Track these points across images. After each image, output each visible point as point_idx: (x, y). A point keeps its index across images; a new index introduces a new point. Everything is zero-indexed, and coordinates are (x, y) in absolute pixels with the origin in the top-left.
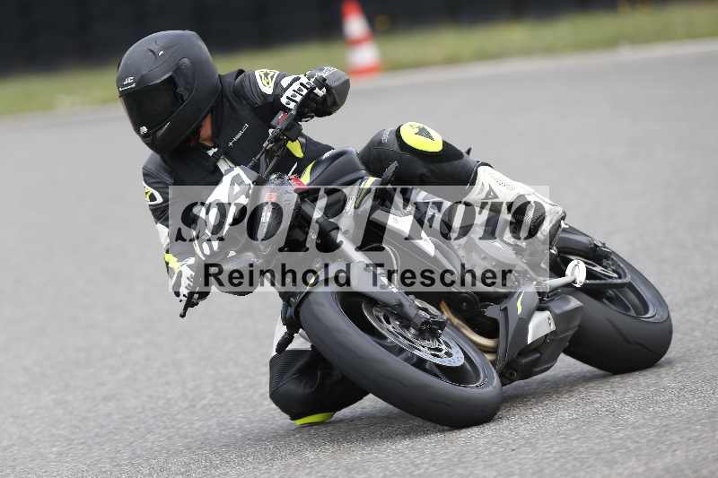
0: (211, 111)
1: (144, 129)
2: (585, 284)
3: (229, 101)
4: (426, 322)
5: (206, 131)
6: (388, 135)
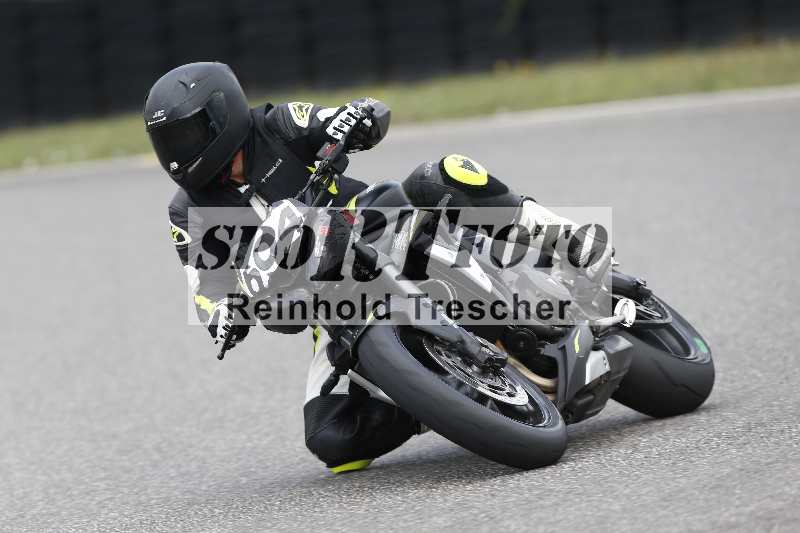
0: (243, 147)
1: (174, 165)
2: (634, 324)
3: (261, 136)
5: (238, 167)
6: (430, 168)
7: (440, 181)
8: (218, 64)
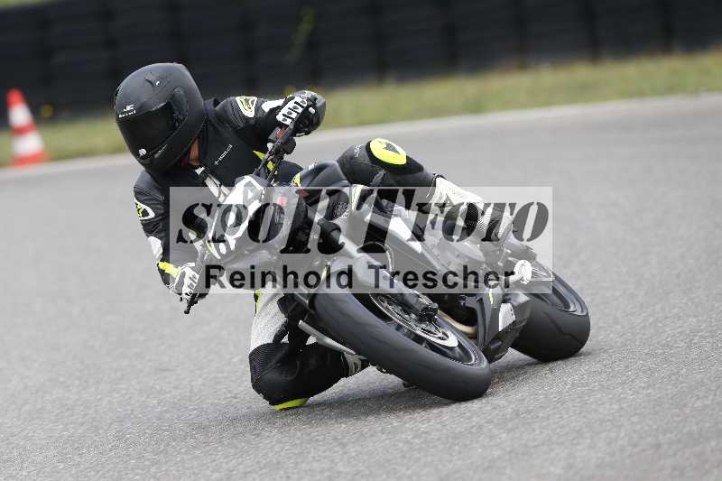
0: (198, 137)
1: (143, 152)
2: (530, 281)
3: (213, 125)
4: (426, 308)
5: (195, 152)
6: (358, 150)
7: (367, 160)
8: (175, 65)
